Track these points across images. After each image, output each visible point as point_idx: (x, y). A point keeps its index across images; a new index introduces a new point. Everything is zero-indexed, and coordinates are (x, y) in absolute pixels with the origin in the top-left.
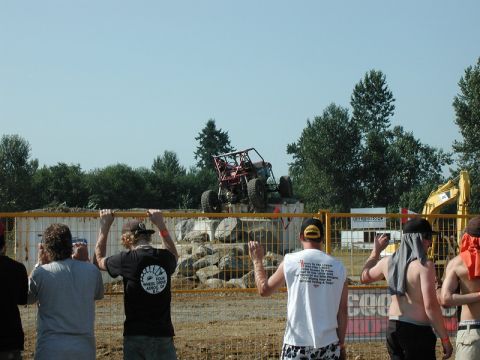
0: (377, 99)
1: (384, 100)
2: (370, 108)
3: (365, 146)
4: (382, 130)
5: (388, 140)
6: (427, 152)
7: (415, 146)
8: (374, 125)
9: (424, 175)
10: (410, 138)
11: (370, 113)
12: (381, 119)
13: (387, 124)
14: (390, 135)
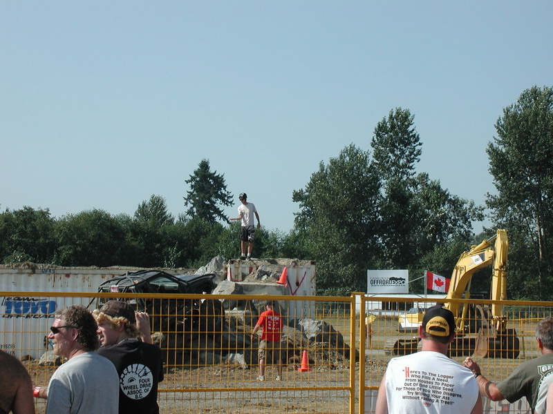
0: (402, 142)
1: (409, 143)
2: (392, 152)
3: (385, 195)
4: (405, 178)
5: (412, 189)
6: (456, 204)
7: (442, 197)
8: (396, 171)
9: (451, 231)
10: (437, 188)
11: (393, 158)
12: (404, 166)
13: (411, 171)
14: (414, 184)
